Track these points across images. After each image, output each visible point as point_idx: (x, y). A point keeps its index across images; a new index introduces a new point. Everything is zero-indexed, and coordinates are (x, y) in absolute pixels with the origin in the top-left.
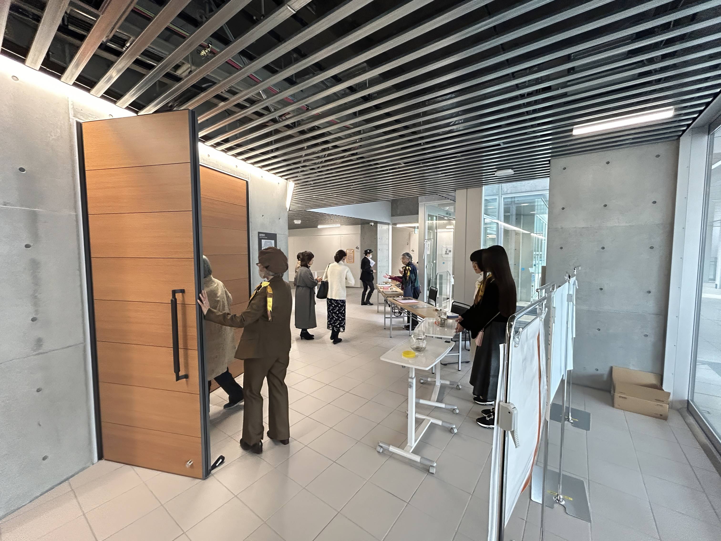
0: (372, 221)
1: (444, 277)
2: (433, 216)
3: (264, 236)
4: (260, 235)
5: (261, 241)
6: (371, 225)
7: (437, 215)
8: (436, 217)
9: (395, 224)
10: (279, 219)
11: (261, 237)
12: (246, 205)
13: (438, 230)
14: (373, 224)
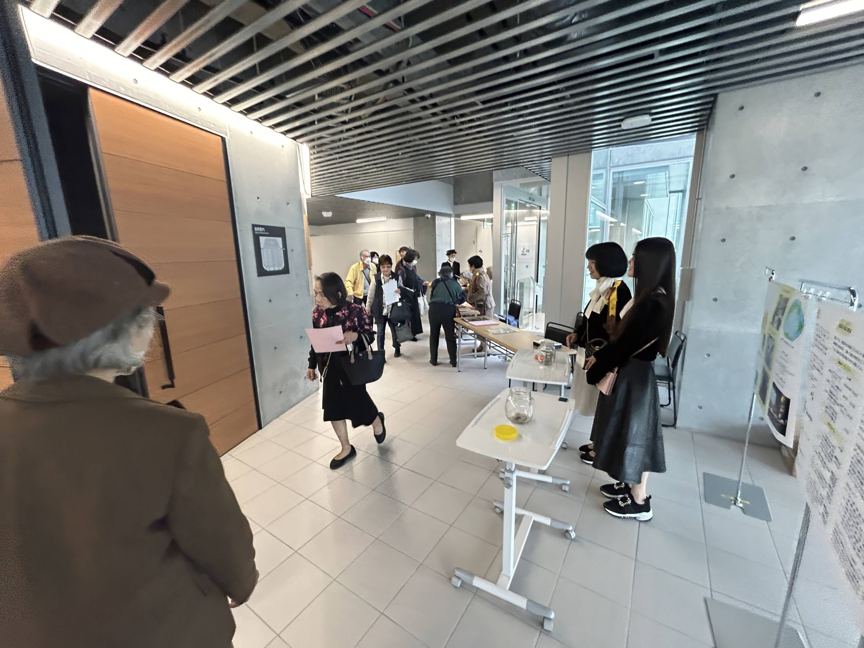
0: (428, 212)
1: (525, 285)
2: (512, 202)
3: (263, 232)
4: (256, 229)
5: (259, 238)
6: (428, 218)
7: (518, 201)
8: (516, 203)
9: (458, 216)
10: (288, 204)
11: (258, 233)
12: (224, 178)
13: (519, 223)
14: (429, 216)
